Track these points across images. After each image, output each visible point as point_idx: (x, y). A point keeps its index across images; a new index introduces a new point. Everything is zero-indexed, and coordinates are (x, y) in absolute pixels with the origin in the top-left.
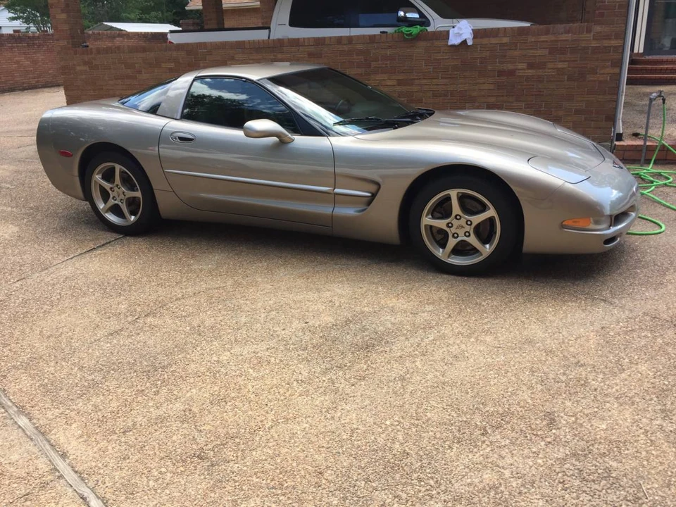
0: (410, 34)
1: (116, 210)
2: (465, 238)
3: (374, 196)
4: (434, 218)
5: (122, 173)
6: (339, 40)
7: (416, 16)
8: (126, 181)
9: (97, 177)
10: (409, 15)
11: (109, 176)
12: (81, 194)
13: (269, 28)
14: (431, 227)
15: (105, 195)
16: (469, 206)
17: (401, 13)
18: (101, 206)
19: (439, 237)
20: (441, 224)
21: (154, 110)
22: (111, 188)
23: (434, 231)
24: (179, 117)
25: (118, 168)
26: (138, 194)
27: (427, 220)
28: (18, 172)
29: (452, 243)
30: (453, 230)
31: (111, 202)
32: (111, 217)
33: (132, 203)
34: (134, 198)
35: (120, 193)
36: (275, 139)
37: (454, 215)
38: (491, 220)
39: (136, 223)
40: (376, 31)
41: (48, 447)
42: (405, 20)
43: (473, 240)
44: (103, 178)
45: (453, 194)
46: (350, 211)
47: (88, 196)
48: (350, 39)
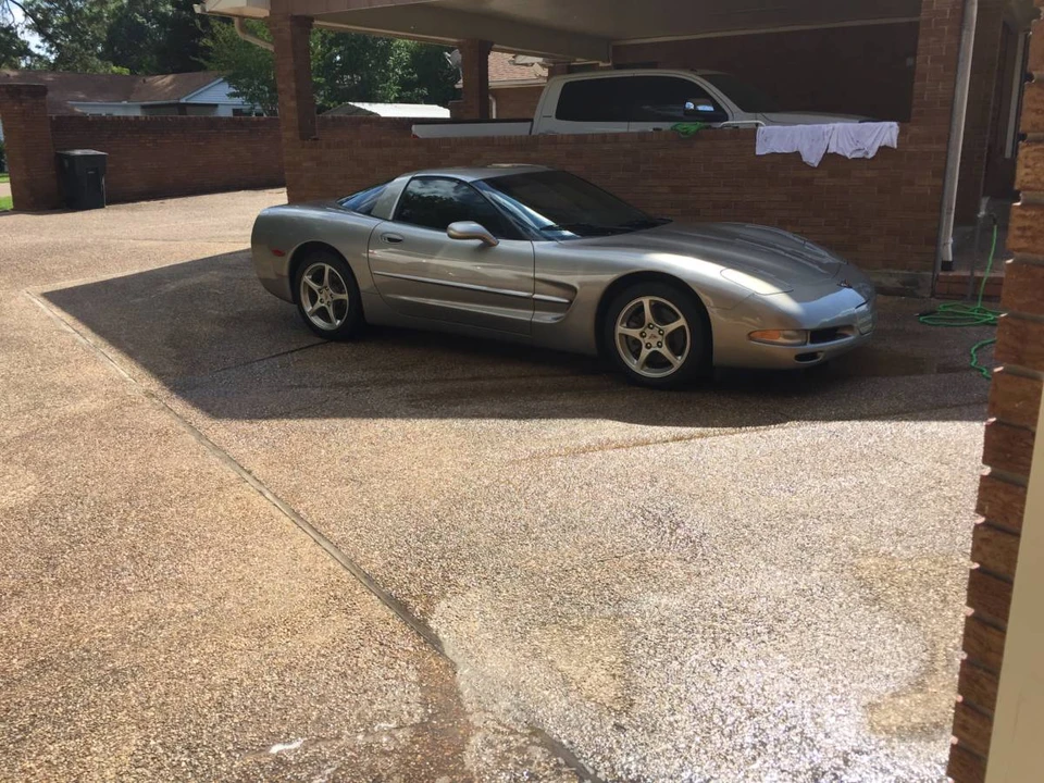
0: (686, 133)
1: (322, 313)
2: (658, 349)
3: (571, 302)
4: (628, 326)
5: (331, 273)
6: (604, 137)
7: (710, 108)
8: (335, 283)
9: (307, 278)
10: (700, 108)
11: (318, 278)
12: (290, 296)
13: (532, 120)
14: (627, 336)
15: (313, 298)
16: (662, 314)
17: (690, 105)
18: (309, 309)
19: (634, 348)
20: (634, 333)
21: (368, 212)
22: (319, 290)
23: (630, 343)
24: (391, 218)
25: (328, 268)
26: (345, 297)
27: (621, 329)
28: (227, 278)
29: (645, 353)
30: (647, 340)
31: (318, 305)
32: (318, 322)
33: (338, 305)
34: (342, 301)
35: (326, 298)
36: (478, 242)
37: (646, 324)
38: (682, 328)
39: (341, 326)
40: (649, 127)
41: (238, 468)
42: (696, 115)
43: (665, 351)
44: (313, 280)
45: (646, 301)
46: (547, 318)
47: (297, 301)
48: (616, 136)
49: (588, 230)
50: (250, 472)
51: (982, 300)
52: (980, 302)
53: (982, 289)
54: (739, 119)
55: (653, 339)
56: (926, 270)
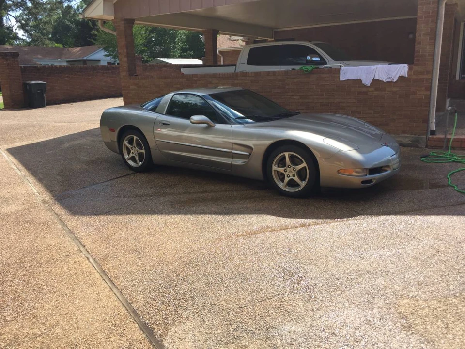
0: (307, 71)
1: (133, 159)
2: (293, 178)
3: (250, 154)
4: (278, 167)
5: (137, 140)
6: (268, 73)
7: (318, 59)
8: (138, 144)
9: (126, 142)
10: (314, 59)
11: (131, 142)
12: (118, 151)
13: (235, 65)
14: (278, 171)
15: (129, 152)
16: (294, 161)
17: (309, 58)
18: (127, 157)
19: (281, 177)
20: (281, 170)
21: (153, 110)
22: (131, 148)
23: (279, 174)
24: (164, 113)
25: (135, 137)
26: (143, 151)
27: (275, 168)
29: (287, 180)
30: (287, 173)
31: (131, 155)
32: (131, 163)
33: (141, 155)
34: (142, 153)
35: (135, 151)
36: (205, 125)
37: (287, 165)
38: (305, 167)
39: (142, 165)
40: (290, 68)
42: (311, 62)
43: (296, 179)
44: (128, 143)
45: (287, 154)
46: (239, 162)
47: (121, 153)
48: (274, 73)
49: (258, 119)
50: (84, 246)
51: (451, 149)
52: (450, 150)
53: (451, 144)
54: (332, 64)
55: (291, 173)
56: (423, 135)
